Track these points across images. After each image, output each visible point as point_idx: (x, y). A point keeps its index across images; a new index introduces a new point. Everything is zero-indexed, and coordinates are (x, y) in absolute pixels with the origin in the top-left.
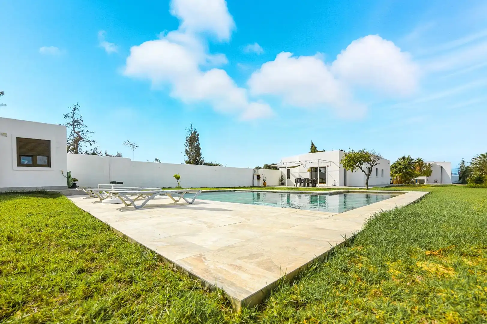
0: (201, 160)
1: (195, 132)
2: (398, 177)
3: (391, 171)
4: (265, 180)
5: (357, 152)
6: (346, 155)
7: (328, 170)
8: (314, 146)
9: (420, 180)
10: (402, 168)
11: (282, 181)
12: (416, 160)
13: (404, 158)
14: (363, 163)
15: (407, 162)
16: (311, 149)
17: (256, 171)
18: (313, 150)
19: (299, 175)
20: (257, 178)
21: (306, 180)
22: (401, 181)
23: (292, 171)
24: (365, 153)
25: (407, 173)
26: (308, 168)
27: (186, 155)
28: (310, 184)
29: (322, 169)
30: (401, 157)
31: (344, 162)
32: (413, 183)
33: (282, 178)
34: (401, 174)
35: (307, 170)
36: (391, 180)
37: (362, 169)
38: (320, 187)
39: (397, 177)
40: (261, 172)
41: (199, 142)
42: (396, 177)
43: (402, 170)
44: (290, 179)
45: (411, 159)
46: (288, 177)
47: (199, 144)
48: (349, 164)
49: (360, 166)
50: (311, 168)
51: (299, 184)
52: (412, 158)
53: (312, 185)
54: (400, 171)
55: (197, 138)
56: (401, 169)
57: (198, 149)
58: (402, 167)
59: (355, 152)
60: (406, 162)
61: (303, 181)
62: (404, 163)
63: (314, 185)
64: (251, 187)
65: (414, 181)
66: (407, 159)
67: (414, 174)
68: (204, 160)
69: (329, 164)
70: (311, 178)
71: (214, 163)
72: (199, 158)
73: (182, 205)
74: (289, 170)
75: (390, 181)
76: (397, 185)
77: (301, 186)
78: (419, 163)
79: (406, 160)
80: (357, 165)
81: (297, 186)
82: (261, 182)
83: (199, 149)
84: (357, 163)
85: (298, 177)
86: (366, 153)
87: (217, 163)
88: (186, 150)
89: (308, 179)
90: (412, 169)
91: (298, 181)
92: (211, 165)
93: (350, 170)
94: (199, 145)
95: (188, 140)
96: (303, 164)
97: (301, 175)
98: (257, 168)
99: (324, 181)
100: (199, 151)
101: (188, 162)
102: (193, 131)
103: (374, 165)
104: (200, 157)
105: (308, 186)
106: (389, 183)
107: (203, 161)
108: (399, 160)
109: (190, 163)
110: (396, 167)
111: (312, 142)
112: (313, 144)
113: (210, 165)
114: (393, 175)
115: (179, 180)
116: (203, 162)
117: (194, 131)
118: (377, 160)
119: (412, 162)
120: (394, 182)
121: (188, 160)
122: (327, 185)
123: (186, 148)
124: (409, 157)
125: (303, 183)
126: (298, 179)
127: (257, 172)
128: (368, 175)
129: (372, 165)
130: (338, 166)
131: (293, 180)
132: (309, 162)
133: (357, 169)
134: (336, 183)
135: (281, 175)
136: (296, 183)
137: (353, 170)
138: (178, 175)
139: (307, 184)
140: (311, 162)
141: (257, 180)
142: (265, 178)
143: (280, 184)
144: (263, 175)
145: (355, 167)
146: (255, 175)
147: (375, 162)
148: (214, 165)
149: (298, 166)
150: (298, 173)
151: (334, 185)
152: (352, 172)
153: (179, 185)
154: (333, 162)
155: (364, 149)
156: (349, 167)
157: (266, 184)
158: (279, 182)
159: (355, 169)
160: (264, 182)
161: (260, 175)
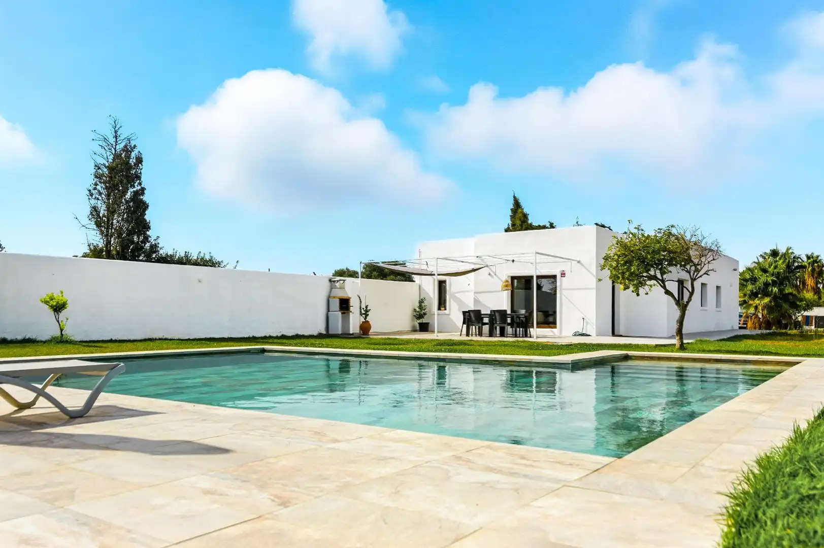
0: (148, 245)
1: (128, 150)
2: (760, 308)
3: (740, 290)
4: (365, 313)
5: (652, 234)
6: (620, 243)
7: (563, 287)
9: (816, 317)
10: (770, 284)
11: (420, 317)
12: (805, 259)
13: (775, 253)
14: (670, 268)
15: (784, 266)
16: (513, 217)
17: (337, 285)
18: (518, 222)
19: (476, 301)
20: (341, 310)
21: (497, 314)
22: (768, 321)
23: (453, 285)
24: (674, 238)
25: (785, 297)
26: (504, 280)
27: (95, 227)
28: (509, 330)
29: (544, 282)
30: (768, 251)
31: (614, 264)
32: (797, 325)
33: (420, 307)
34: (767, 300)
35: (499, 285)
36: (740, 316)
37: (664, 287)
38: (539, 340)
39: (756, 308)
40: (353, 288)
41: (140, 184)
42: (753, 309)
43: (770, 289)
44: (447, 312)
45: (794, 257)
46: (442, 303)
47: (143, 189)
48: (628, 269)
49: (659, 276)
50: (513, 278)
51: (473, 329)
52: (797, 253)
53: (516, 331)
54: (764, 291)
55: (133, 172)
56: (766, 284)
57: (139, 206)
58: (769, 280)
59: (646, 235)
60: (782, 265)
61: (486, 320)
62: (776, 267)
63: (520, 330)
64: (320, 336)
65: (800, 319)
66: (784, 255)
67: (801, 300)
68: (160, 246)
69: (566, 267)
70: (513, 310)
71: (194, 256)
72: (141, 238)
73: (40, 423)
74: (444, 282)
75: (738, 319)
76: (759, 332)
77: (480, 334)
78: (813, 270)
79: (780, 259)
80: (652, 273)
81: (468, 335)
82: (354, 326)
83: (144, 206)
84: (652, 269)
85: (472, 307)
86: (677, 239)
87: (207, 257)
88: (95, 209)
89: (503, 313)
90: (796, 287)
91: (472, 318)
92: (185, 261)
93: (632, 288)
94: (143, 194)
95: (103, 175)
96: (488, 264)
97: (480, 300)
98: (341, 273)
99: (551, 319)
100: (143, 214)
101: (101, 250)
102: (120, 147)
103: (698, 275)
104: (145, 234)
105: (502, 334)
106: (736, 327)
107: (154, 248)
108: (761, 260)
109: (109, 256)
110: (754, 280)
111: (514, 197)
112: (517, 205)
113: (180, 262)
114: (745, 302)
115: (63, 314)
116: (155, 252)
117: (126, 146)
118: (709, 260)
119: (796, 264)
120: (750, 324)
121: (101, 244)
122: (561, 332)
123: (93, 202)
124: (788, 249)
125: (486, 324)
126: (472, 314)
127: (342, 288)
128: (683, 307)
129: (694, 274)
130: (593, 274)
131: (458, 319)
132: (508, 260)
133: (651, 286)
134: (589, 326)
135: (418, 299)
136: (465, 324)
137: (640, 288)
138: (59, 298)
139: (500, 327)
140: (513, 261)
141: (340, 313)
142: (368, 309)
143: (414, 327)
144: (360, 299)
145: (644, 280)
146: (334, 297)
147: (703, 267)
148: (196, 264)
149: (474, 270)
150: (473, 293)
151: (581, 331)
152: (635, 294)
153: (61, 331)
154: (579, 262)
155: (672, 226)
156: (628, 279)
157: (369, 327)
158: (413, 320)
159: (646, 287)
160: (365, 319)
161: (350, 298)
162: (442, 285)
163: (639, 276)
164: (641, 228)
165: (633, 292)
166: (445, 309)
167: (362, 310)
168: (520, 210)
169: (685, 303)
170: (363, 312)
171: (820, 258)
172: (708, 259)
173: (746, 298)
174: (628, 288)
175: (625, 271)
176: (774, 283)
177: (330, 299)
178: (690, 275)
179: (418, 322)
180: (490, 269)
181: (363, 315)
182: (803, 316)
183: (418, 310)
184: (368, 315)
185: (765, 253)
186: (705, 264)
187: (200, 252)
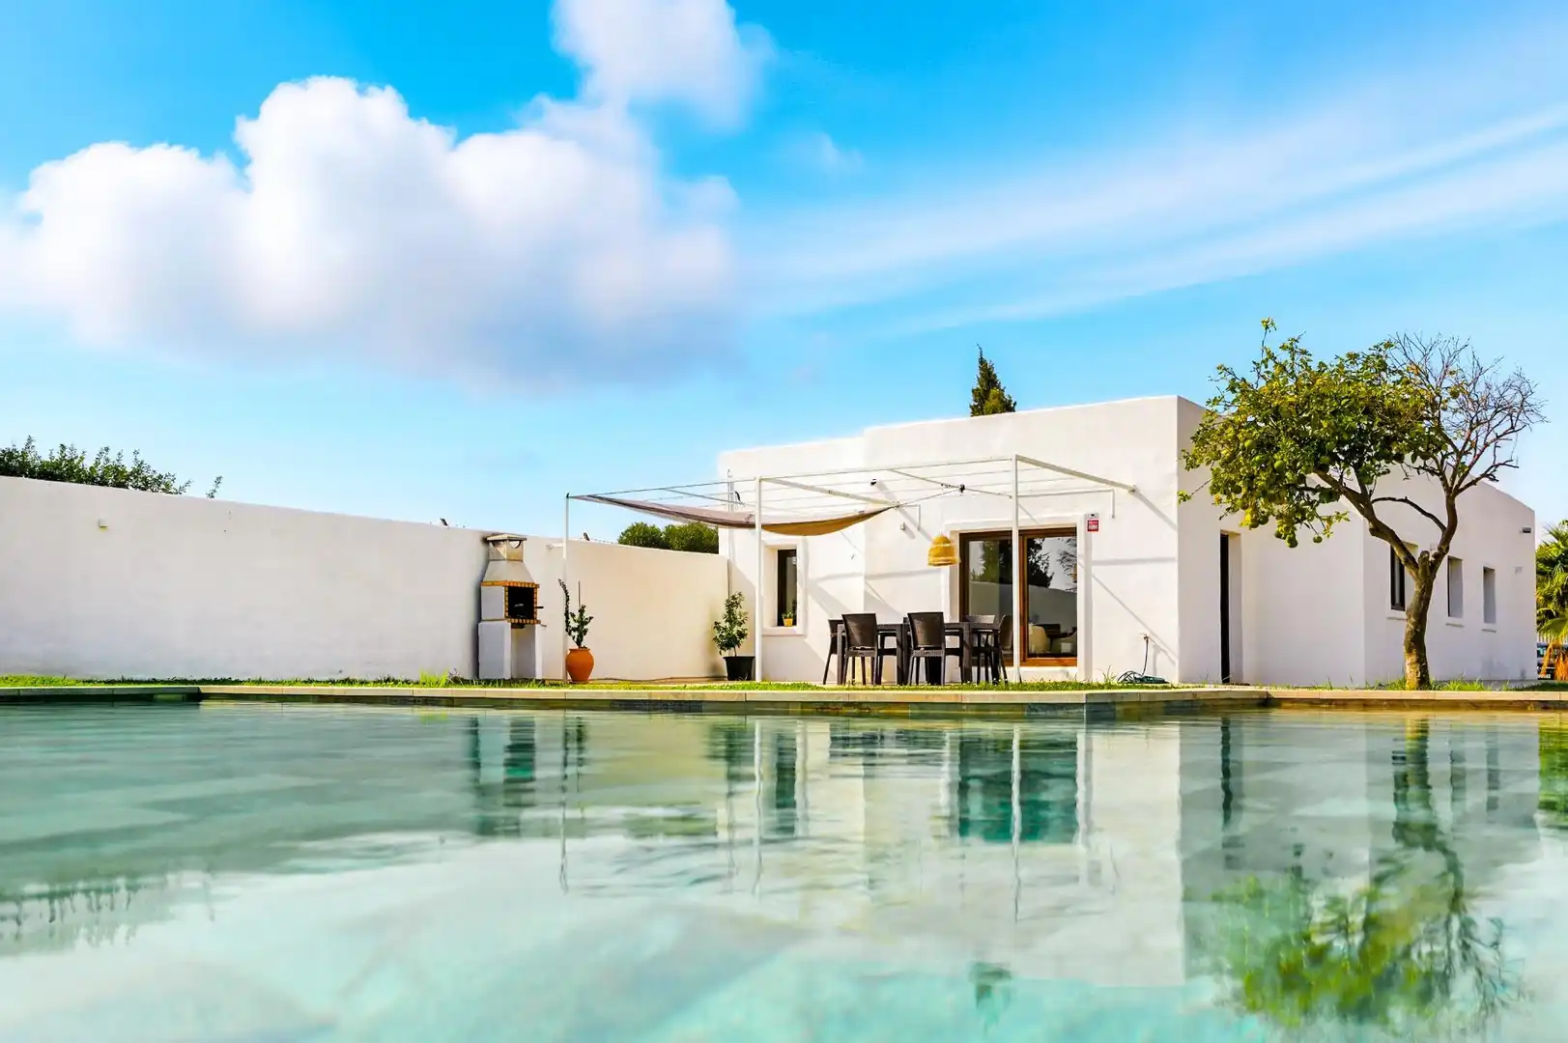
3: (1539, 584)
4: (579, 626)
5: (1331, 362)
6: (1240, 389)
7: (1095, 556)
11: (731, 642)
17: (503, 549)
19: (867, 597)
20: (512, 612)
21: (918, 625)
23: (816, 556)
24: (1393, 378)
26: (935, 536)
28: (951, 665)
31: (1225, 452)
33: (731, 618)
35: (923, 548)
36: (1540, 651)
37: (1370, 518)
44: (798, 629)
46: (786, 609)
49: (1354, 486)
50: (966, 538)
51: (857, 665)
53: (969, 672)
59: (1314, 366)
61: (890, 642)
63: (980, 668)
69: (1100, 506)
70: (962, 616)
71: (88, 460)
74: (793, 553)
75: (1535, 654)
77: (876, 681)
80: (1336, 476)
81: (842, 681)
85: (859, 609)
86: (1406, 382)
87: (128, 464)
89: (933, 622)
91: (855, 635)
92: (59, 470)
93: (1274, 525)
96: (900, 498)
97: (878, 593)
99: (1062, 642)
103: (1467, 480)
106: (1533, 674)
111: (982, 361)
112: (988, 377)
113: (50, 473)
114: (1549, 615)
118: (1499, 431)
120: (1560, 672)
122: (1088, 668)
125: (892, 652)
126: (852, 625)
127: (518, 560)
128: (1424, 568)
129: (1454, 477)
130: (1169, 522)
131: (818, 638)
132: (948, 486)
133: (1330, 519)
134: (1160, 657)
135: (723, 597)
136: (836, 653)
137: (1298, 526)
139: (926, 658)
140: (963, 489)
141: (507, 624)
142: (586, 615)
143: (715, 668)
144: (566, 592)
145: (1309, 503)
146: (493, 584)
147: (1482, 452)
148: (90, 479)
149: (863, 517)
150: (862, 579)
151: (1139, 672)
152: (1285, 542)
154: (1133, 490)
155: (1388, 345)
156: (1264, 494)
157: (589, 662)
158: (711, 651)
159: (1316, 522)
160: (579, 643)
161: (537, 586)
162: (785, 557)
164: (1301, 346)
165: (1278, 536)
166: (794, 623)
167: (571, 620)
168: (994, 391)
169: (1431, 559)
170: (574, 625)
172: (1497, 430)
173: (1551, 607)
174: (1265, 520)
175: (1255, 468)
177: (482, 588)
178: (1443, 479)
179: (726, 653)
180: (905, 513)
181: (573, 633)
183: (724, 624)
184: (585, 631)
186: (1487, 445)
187: (107, 449)
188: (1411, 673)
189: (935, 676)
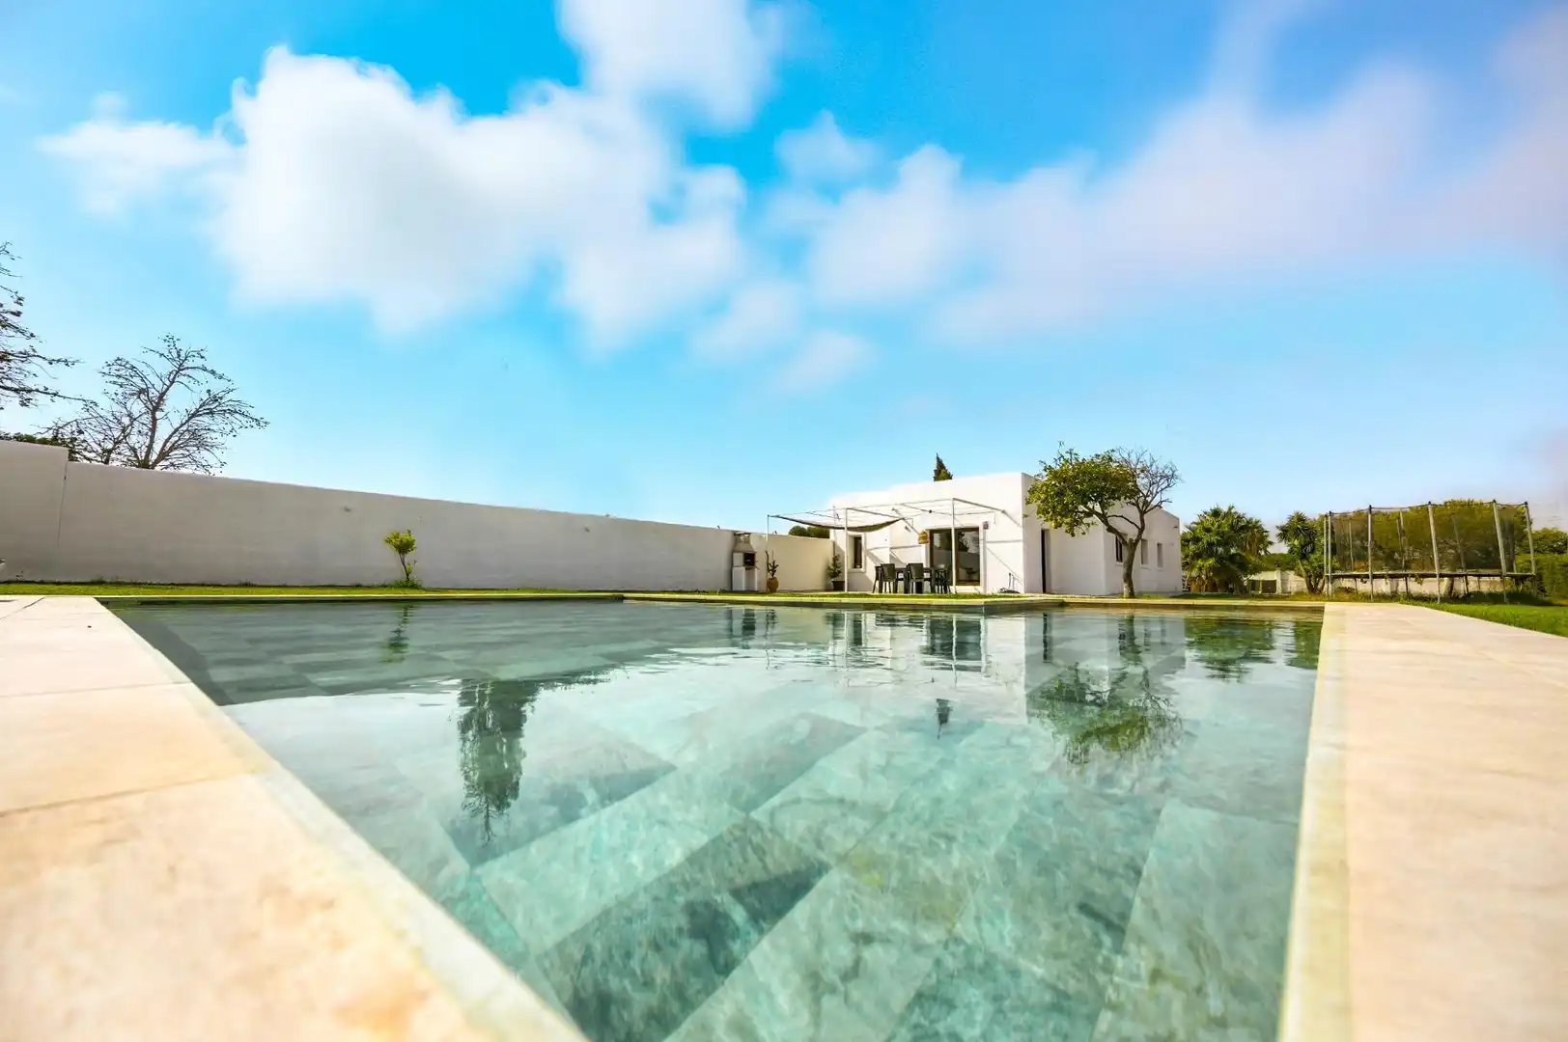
2: (1204, 570)
3: (1183, 550)
4: (772, 568)
5: (1088, 459)
6: (1049, 471)
7: (988, 539)
8: (943, 471)
9: (1263, 581)
10: (1214, 544)
11: (834, 575)
13: (1216, 513)
14: (1113, 502)
15: (1228, 526)
17: (742, 538)
19: (891, 557)
20: (745, 563)
21: (912, 568)
22: (1213, 583)
23: (870, 540)
24: (1115, 465)
25: (1231, 559)
26: (921, 533)
28: (927, 585)
29: (965, 536)
30: (1209, 511)
31: (1043, 497)
32: (1243, 587)
33: (835, 565)
34: (1211, 561)
35: (916, 539)
36: (1184, 578)
37: (1106, 522)
39: (1200, 569)
40: (759, 543)
42: (1197, 571)
43: (1215, 550)
44: (862, 570)
46: (857, 561)
48: (1060, 503)
50: (932, 532)
51: (888, 586)
53: (935, 590)
54: (1209, 551)
56: (1210, 544)
58: (1213, 540)
59: (1081, 460)
60: (1225, 525)
61: (901, 576)
62: (1219, 528)
63: (939, 588)
65: (1247, 582)
66: (1227, 515)
67: (1249, 564)
69: (989, 518)
70: (931, 565)
74: (860, 537)
75: (1181, 582)
76: (1207, 593)
77: (895, 591)
78: (1253, 536)
79: (1223, 519)
81: (881, 590)
82: (760, 575)
84: (1091, 503)
85: (886, 562)
86: (1120, 465)
89: (918, 567)
90: (1244, 548)
91: (886, 573)
93: (1065, 527)
96: (905, 516)
97: (896, 554)
99: (973, 576)
103: (1149, 508)
105: (919, 591)
106: (1181, 588)
108: (1202, 520)
110: (1197, 540)
111: (938, 458)
112: (940, 462)
114: (1187, 564)
115: (409, 557)
120: (1193, 587)
122: (985, 588)
124: (1230, 509)
125: (901, 579)
126: (885, 569)
127: (748, 542)
128: (1131, 545)
129: (1143, 506)
130: (1019, 525)
131: (871, 574)
132: (926, 512)
133: (1088, 525)
134: (1016, 582)
135: (832, 557)
136: (878, 580)
137: (1075, 527)
138: (404, 536)
139: (916, 582)
140: (931, 512)
141: (743, 568)
142: (776, 565)
143: (828, 586)
144: (767, 555)
145: (1080, 518)
146: (738, 552)
149: (888, 523)
150: (888, 550)
151: (1007, 589)
152: (1069, 535)
153: (408, 575)
154: (1003, 512)
155: (1113, 451)
156: (1060, 515)
157: (777, 584)
158: (827, 579)
159: (1082, 526)
160: (772, 576)
161: (756, 553)
162: (857, 541)
163: (1075, 510)
164: (1074, 452)
165: (1067, 532)
166: (861, 567)
167: (769, 566)
169: (1134, 542)
170: (770, 568)
171: (1259, 523)
172: (1162, 486)
173: (1189, 560)
174: (1060, 526)
175: (1056, 504)
176: (1219, 543)
177: (733, 553)
178: (1138, 507)
179: (833, 580)
180: (906, 522)
181: (770, 572)
182: (1249, 581)
183: (832, 567)
184: (775, 571)
185: (1206, 513)
186: (1157, 493)
188: (1125, 590)
189: (920, 589)
